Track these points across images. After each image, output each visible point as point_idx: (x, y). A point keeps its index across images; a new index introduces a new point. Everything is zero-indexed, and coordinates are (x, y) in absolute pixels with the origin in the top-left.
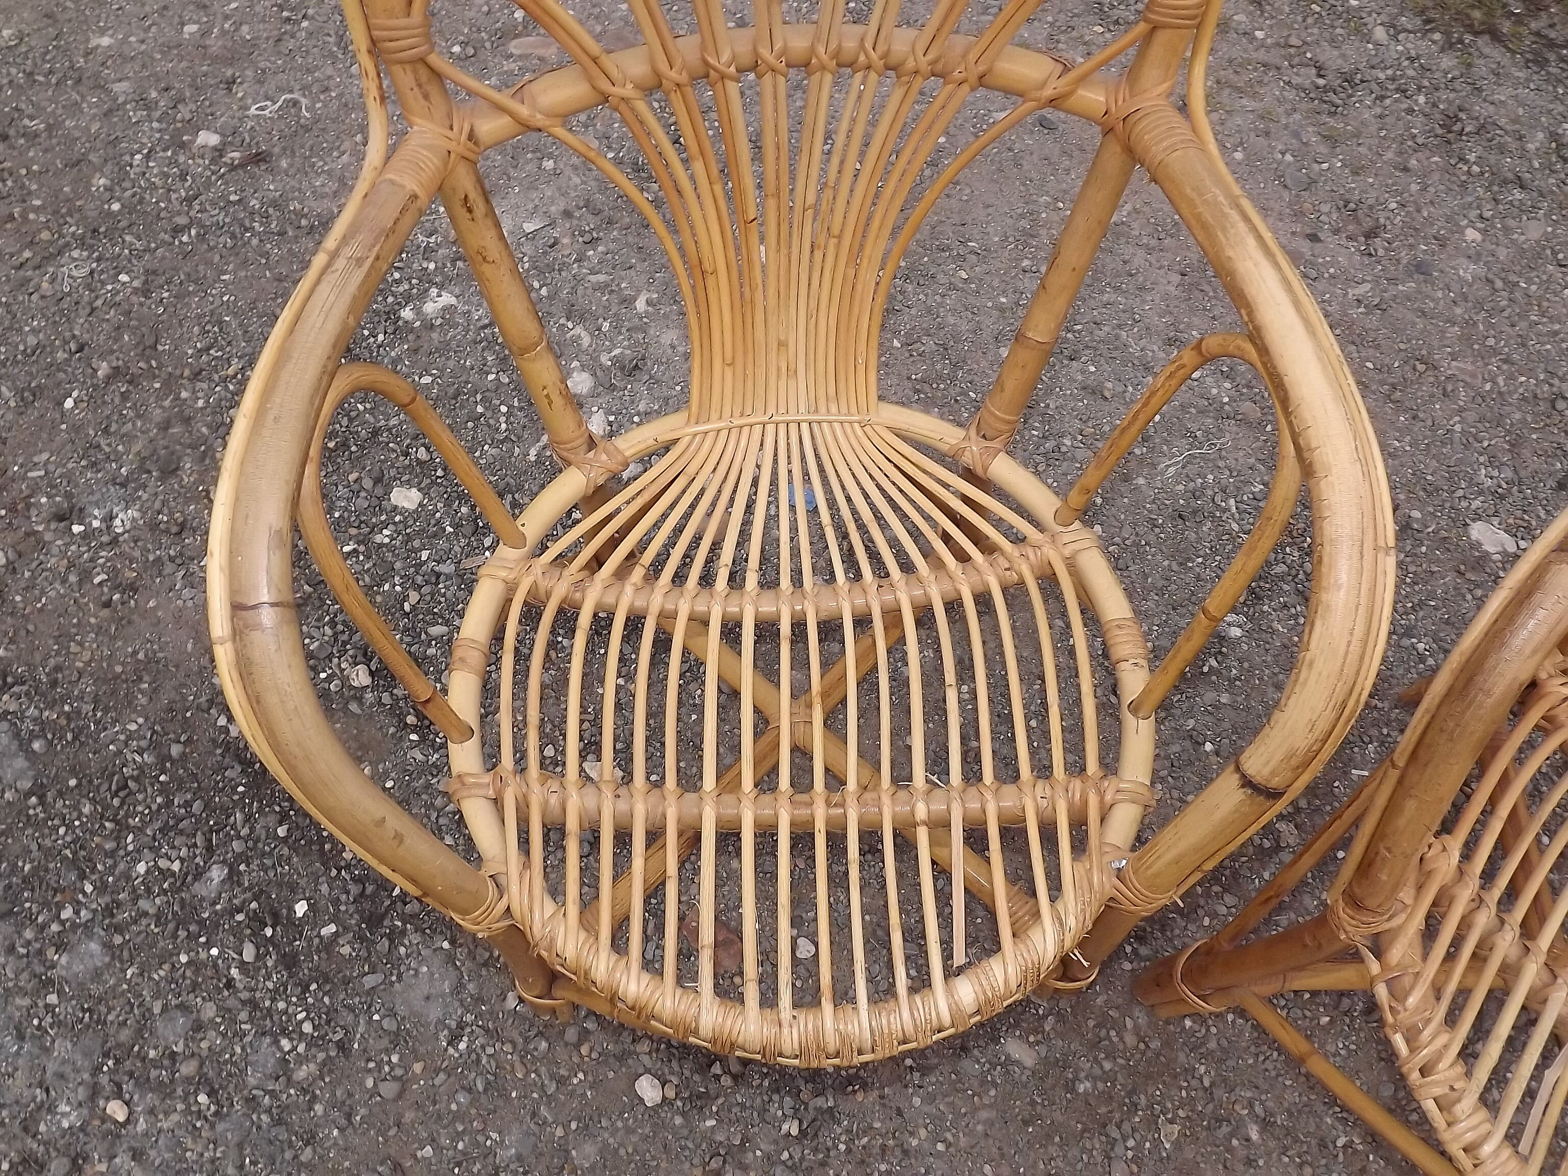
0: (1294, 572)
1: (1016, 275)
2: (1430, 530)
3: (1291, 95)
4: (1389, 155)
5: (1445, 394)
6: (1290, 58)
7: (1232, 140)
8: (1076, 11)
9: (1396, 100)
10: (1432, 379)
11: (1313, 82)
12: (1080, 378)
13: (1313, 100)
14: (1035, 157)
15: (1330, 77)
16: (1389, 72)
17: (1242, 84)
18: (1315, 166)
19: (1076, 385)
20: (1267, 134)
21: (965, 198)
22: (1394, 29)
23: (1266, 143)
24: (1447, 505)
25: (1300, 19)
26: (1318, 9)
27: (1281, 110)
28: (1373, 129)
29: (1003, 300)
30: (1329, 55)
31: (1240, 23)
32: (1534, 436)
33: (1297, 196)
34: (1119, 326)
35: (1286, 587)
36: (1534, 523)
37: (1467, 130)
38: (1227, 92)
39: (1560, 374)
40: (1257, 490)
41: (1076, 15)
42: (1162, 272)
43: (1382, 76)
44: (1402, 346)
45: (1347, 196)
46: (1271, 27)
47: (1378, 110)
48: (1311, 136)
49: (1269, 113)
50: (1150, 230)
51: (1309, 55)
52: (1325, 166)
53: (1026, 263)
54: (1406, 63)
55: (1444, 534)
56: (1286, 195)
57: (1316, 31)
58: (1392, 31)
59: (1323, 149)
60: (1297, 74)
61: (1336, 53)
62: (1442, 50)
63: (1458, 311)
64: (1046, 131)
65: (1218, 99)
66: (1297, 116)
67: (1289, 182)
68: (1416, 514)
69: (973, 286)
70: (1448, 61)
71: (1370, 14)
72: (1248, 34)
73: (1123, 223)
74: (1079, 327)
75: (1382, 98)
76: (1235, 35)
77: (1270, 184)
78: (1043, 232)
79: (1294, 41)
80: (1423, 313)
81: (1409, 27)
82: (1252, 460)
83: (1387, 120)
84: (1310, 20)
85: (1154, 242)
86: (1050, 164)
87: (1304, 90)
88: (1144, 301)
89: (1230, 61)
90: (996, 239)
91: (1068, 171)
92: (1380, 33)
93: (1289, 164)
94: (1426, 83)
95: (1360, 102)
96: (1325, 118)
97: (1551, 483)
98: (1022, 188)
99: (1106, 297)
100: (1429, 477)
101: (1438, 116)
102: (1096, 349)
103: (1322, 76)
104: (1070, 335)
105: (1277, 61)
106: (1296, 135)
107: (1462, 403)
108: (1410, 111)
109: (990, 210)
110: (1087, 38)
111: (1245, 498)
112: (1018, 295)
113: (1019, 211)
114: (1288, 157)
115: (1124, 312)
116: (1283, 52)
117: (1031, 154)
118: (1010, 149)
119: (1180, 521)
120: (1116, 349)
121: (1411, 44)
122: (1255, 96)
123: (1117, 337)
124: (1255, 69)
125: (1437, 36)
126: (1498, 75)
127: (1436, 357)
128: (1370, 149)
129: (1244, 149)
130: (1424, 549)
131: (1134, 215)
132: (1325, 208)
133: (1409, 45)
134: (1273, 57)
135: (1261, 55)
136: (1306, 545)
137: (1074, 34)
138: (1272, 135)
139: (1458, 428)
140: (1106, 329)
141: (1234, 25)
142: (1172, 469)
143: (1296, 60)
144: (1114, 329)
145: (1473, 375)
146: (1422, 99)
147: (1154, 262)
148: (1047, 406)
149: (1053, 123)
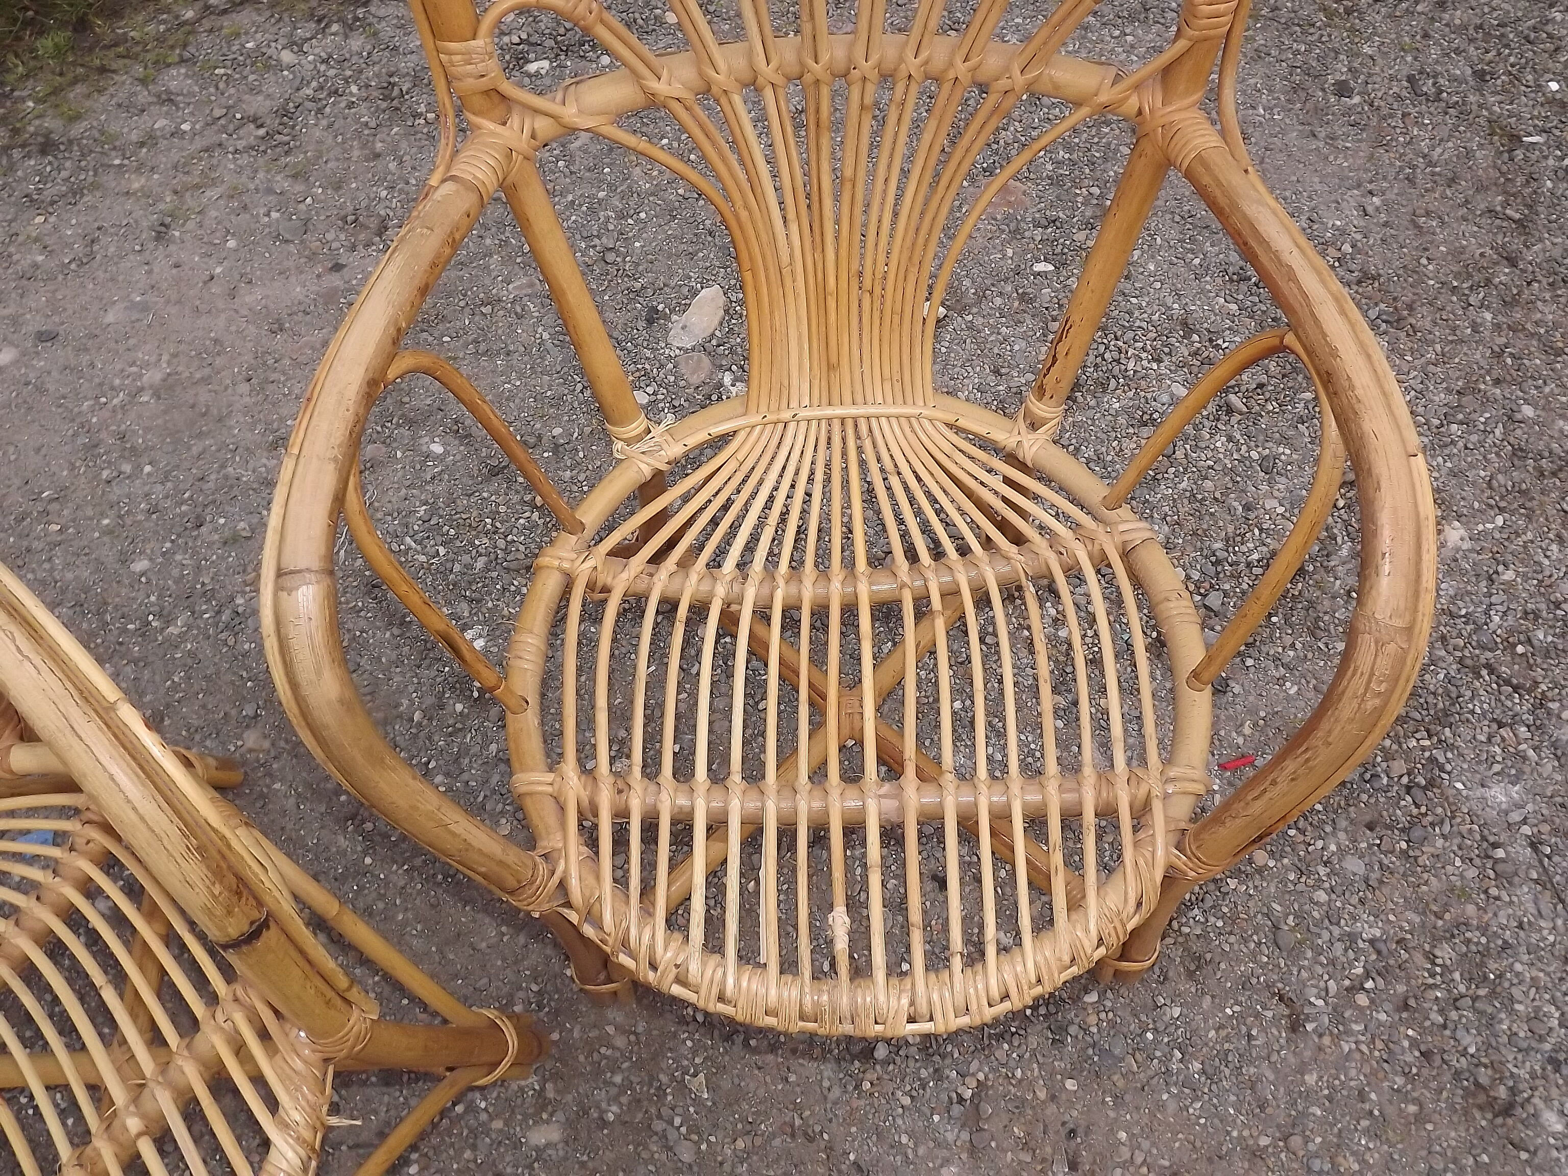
0: (493, 556)
1: (103, 491)
2: (576, 435)
3: (244, 160)
4: (356, 153)
5: (519, 317)
6: (224, 130)
7: (218, 234)
8: (9, 217)
9: (334, 104)
10: (501, 313)
11: (256, 137)
12: (216, 537)
13: (265, 152)
14: (54, 374)
15: (268, 122)
16: (314, 84)
17: (198, 180)
18: (302, 207)
19: (215, 547)
20: (245, 207)
21: (13, 458)
22: (296, 46)
23: (248, 216)
24: (576, 404)
25: (212, 90)
26: (222, 71)
27: (244, 179)
28: (330, 141)
29: (106, 522)
30: (257, 104)
31: (162, 129)
32: (606, 298)
33: (302, 242)
34: (223, 467)
35: (494, 574)
36: (647, 366)
37: (404, 89)
38: (188, 194)
39: (595, 233)
40: (422, 513)
41: (11, 222)
42: (230, 391)
43: (309, 92)
44: (462, 304)
45: (343, 213)
46: (192, 114)
47: (324, 122)
48: (282, 183)
49: (235, 188)
50: (196, 363)
51: (238, 116)
52: (309, 200)
53: (105, 474)
54: (323, 68)
55: (588, 430)
56: (291, 247)
57: (232, 91)
58: (295, 48)
59: (299, 187)
60: (239, 139)
61: (260, 98)
62: (346, 37)
63: (488, 241)
64: (49, 344)
65: (185, 207)
66: (261, 175)
67: (288, 236)
68: (557, 431)
69: (71, 530)
70: (356, 43)
71: (269, 47)
72: (177, 133)
73: (169, 374)
74: (186, 495)
75: (320, 111)
76: (165, 142)
77: (273, 248)
78: (103, 435)
79: (218, 112)
80: (462, 263)
81: (308, 35)
82: (404, 491)
83: (336, 126)
84: (222, 85)
85: (207, 371)
86: (72, 370)
87: (252, 148)
88: (231, 428)
89: (175, 167)
90: (65, 473)
91: (92, 365)
92: (287, 57)
93: (277, 220)
94: (349, 73)
95: (305, 126)
96: (283, 160)
97: (641, 324)
98: (60, 410)
99: (195, 451)
100: (549, 393)
101: (375, 94)
102: (214, 501)
103: (261, 126)
104: (184, 508)
105: (215, 139)
106: (270, 191)
107: (536, 314)
108: (351, 105)
109: (44, 451)
110: (34, 234)
111: (416, 528)
112: (116, 508)
113: (71, 432)
114: (275, 215)
115: (219, 450)
116: (215, 128)
117: (49, 373)
118: (27, 384)
119: (376, 590)
120: (232, 487)
121: (317, 49)
122: (214, 183)
123: (226, 478)
124: (201, 159)
125: (335, 27)
126: (402, 27)
127: (494, 291)
128: (338, 160)
129: (233, 235)
130: (581, 454)
131: (175, 361)
132: (330, 236)
133: (317, 51)
134: (211, 137)
135: (199, 143)
136: (489, 526)
137: (21, 238)
138: (249, 205)
139: (546, 336)
140: (213, 477)
141: (159, 133)
142: (342, 552)
143: (231, 127)
144: (218, 472)
145: (531, 285)
146: (354, 89)
147: (217, 388)
148: (203, 584)
149: (51, 332)
